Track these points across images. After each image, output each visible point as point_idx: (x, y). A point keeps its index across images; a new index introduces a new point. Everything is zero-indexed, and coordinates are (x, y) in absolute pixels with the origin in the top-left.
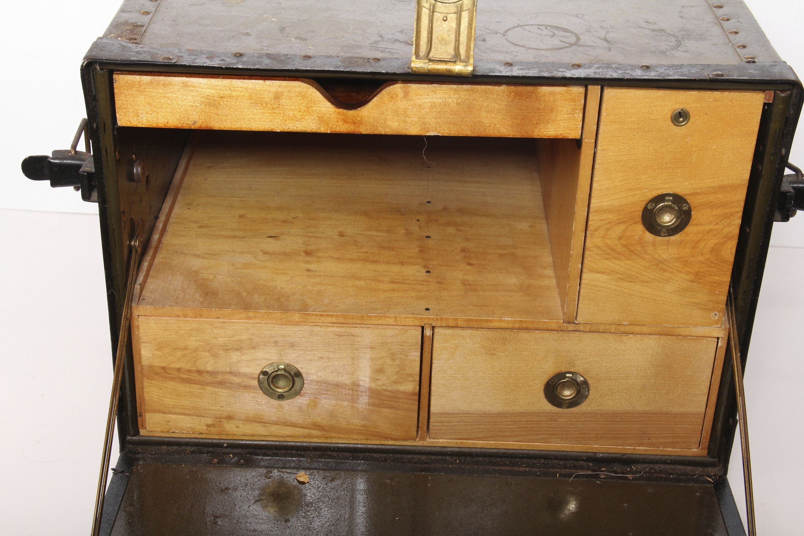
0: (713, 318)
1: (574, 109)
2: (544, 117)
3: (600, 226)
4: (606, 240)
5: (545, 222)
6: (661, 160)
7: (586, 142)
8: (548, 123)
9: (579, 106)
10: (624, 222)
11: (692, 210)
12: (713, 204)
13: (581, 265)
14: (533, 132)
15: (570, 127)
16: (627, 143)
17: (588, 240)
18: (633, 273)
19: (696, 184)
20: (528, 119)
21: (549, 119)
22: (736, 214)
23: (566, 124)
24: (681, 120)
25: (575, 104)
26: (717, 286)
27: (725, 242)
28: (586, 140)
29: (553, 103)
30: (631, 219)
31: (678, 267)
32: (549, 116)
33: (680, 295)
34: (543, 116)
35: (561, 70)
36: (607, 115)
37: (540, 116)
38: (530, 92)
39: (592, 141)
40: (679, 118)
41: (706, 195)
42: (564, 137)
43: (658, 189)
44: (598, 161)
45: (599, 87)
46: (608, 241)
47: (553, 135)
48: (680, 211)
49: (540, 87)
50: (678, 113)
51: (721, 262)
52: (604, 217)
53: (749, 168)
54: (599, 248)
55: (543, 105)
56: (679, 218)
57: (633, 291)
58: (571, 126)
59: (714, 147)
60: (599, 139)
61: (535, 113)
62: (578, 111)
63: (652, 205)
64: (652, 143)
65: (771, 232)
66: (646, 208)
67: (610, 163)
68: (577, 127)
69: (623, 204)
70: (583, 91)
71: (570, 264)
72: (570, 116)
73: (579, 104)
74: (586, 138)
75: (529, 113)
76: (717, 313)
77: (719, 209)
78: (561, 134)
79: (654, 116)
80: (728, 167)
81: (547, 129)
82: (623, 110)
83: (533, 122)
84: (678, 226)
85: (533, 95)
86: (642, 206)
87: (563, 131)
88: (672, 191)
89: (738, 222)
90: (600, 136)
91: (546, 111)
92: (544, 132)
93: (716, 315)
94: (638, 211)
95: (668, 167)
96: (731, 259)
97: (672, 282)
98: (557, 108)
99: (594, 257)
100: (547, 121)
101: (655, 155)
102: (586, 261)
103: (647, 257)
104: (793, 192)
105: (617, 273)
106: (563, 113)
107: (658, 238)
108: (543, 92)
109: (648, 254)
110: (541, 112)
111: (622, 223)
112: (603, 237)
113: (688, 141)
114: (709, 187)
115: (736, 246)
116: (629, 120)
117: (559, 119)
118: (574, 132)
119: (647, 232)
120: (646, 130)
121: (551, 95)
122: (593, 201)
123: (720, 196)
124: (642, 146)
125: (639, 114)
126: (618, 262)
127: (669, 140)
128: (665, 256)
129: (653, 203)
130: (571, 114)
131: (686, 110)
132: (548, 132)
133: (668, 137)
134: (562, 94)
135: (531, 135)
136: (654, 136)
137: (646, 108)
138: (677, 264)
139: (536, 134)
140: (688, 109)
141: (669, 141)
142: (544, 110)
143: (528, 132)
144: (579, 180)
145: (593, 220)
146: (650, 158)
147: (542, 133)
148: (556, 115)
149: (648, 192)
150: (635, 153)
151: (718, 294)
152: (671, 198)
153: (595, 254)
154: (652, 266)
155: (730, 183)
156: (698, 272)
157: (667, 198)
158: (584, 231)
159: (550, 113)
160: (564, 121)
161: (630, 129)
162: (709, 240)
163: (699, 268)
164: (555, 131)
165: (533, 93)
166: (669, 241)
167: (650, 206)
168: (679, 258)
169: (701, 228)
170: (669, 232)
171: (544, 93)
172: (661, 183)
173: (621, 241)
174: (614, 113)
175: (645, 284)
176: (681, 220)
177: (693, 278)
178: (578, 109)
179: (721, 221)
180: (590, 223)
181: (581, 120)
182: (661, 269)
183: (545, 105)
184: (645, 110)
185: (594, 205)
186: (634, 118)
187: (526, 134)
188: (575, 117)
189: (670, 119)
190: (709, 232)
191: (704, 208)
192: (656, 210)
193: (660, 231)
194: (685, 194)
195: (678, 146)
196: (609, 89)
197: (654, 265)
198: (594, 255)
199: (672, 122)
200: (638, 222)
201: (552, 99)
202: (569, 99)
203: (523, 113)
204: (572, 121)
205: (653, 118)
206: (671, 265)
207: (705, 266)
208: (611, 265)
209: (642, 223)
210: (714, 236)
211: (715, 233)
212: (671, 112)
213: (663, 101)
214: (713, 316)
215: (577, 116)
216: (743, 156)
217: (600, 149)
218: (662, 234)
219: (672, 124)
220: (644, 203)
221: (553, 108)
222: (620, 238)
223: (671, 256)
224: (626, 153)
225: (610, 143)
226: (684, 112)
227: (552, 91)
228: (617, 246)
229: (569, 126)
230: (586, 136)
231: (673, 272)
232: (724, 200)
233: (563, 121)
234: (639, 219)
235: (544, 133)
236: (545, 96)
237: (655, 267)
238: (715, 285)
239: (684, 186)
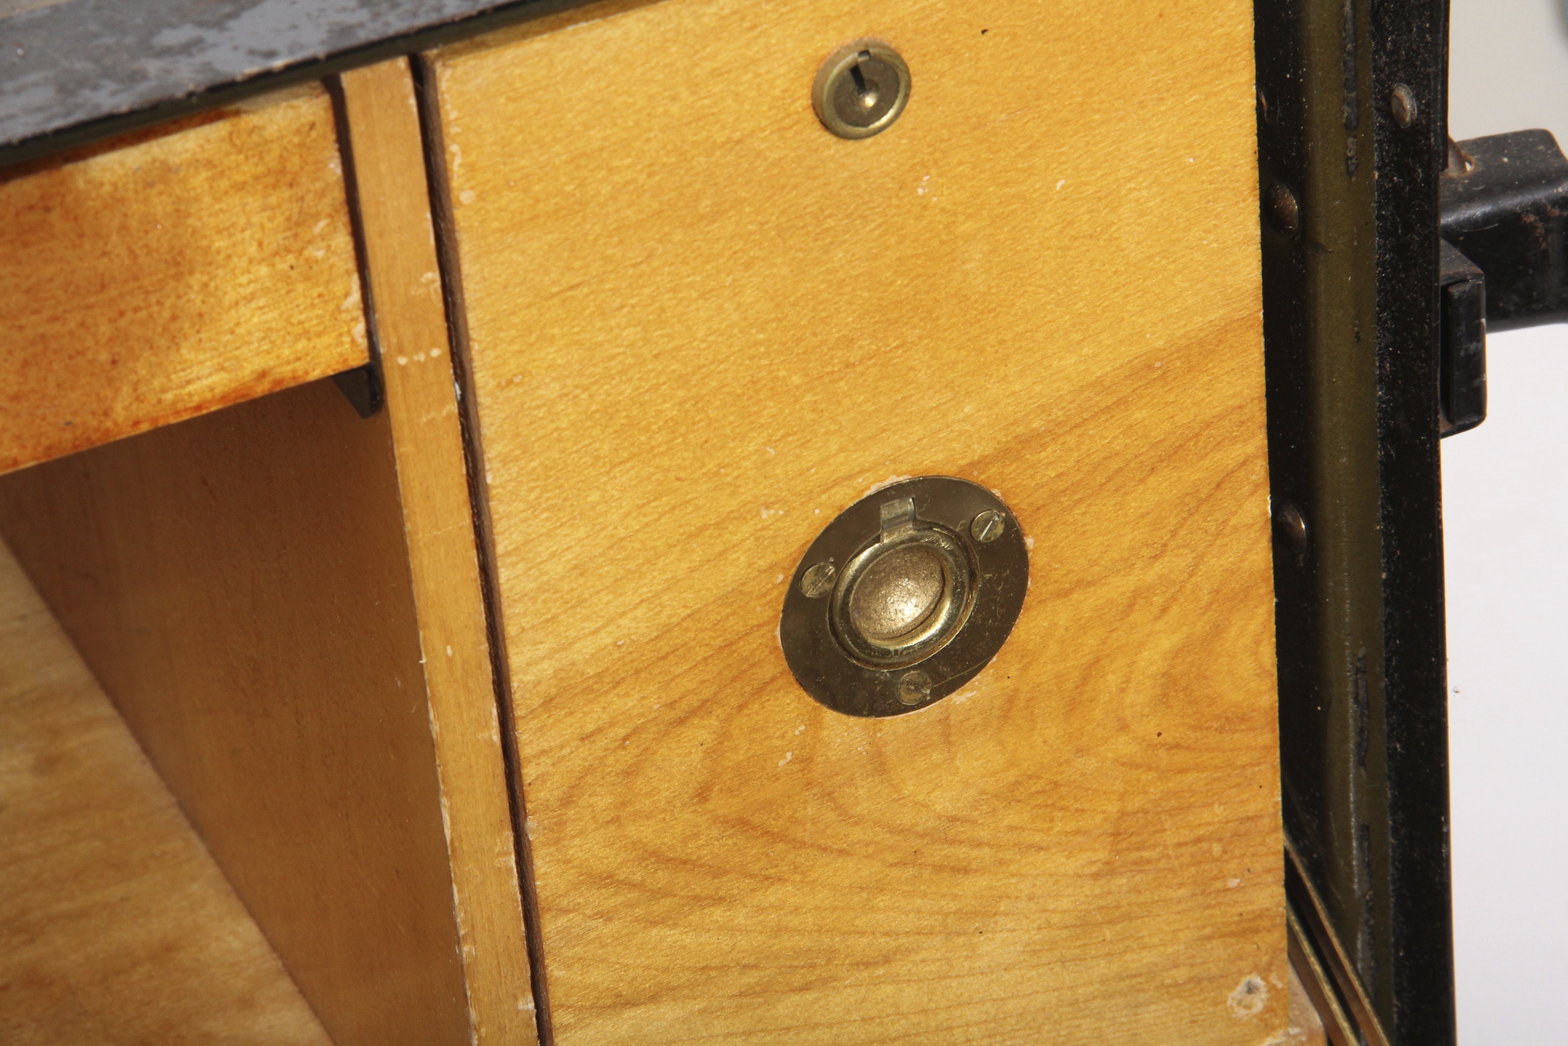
0: (1241, 1012)
1: (298, 224)
2: (143, 314)
3: (589, 770)
4: (631, 830)
5: (105, 709)
6: (815, 334)
7: (403, 368)
8: (175, 342)
9: (322, 194)
10: (702, 709)
11: (1026, 528)
12: (1115, 465)
13: (530, 997)
14: (106, 414)
15: (300, 323)
16: (622, 307)
17: (542, 865)
18: (805, 943)
19: (1013, 393)
20: (56, 351)
21: (174, 318)
22: (1241, 474)
23: (275, 314)
24: (870, 101)
25: (298, 191)
26: (1225, 852)
27: (1217, 631)
28: (402, 361)
29: (175, 226)
30: (735, 679)
31: (1023, 829)
32: (168, 303)
33: (1063, 961)
34: (136, 310)
35: (170, 37)
36: (481, 197)
37: (122, 314)
38: (31, 208)
39: (435, 352)
40: (857, 101)
41: (1078, 431)
42: (280, 382)
43: (836, 483)
44: (492, 452)
45: (402, 63)
46: (646, 832)
47: (218, 391)
48: (965, 548)
49: (81, 165)
50: (847, 73)
51: (1221, 730)
52: (594, 717)
53: (1253, 229)
54: (605, 880)
55: (123, 252)
56: (971, 589)
57: (830, 1026)
58: (302, 317)
59: (1059, 185)
60: (473, 334)
61: (91, 307)
62: (323, 224)
63: (820, 571)
64: (748, 266)
65: (1439, 513)
66: (795, 598)
67: (559, 440)
68: (338, 307)
69: (675, 620)
70: (322, 113)
71: (474, 1015)
72: (282, 265)
73: (319, 185)
74: (401, 351)
75: (54, 319)
76: (1257, 981)
77: (1152, 481)
78: (263, 375)
79: (723, 128)
80: (1150, 258)
81: (176, 372)
82: (558, 148)
83: (91, 362)
84: (972, 627)
85: (55, 216)
86: (775, 593)
87: (268, 352)
88: (904, 468)
89: (1256, 512)
90: (474, 319)
91: (145, 282)
92: (163, 391)
93: (1251, 989)
94: (760, 626)
95: (854, 356)
96: (1268, 697)
97: (1006, 915)
98: (205, 243)
99: (593, 935)
100: (165, 329)
101: (777, 319)
102: (555, 970)
103: (857, 834)
104: (1476, 276)
105: (723, 969)
106: (243, 263)
107: (893, 725)
108: (101, 185)
109: (857, 823)
110: (122, 295)
111: (693, 712)
112: (614, 820)
113: (923, 197)
114: (1082, 390)
115: (1274, 627)
116: (606, 189)
117: (228, 299)
118: (326, 340)
119: (830, 716)
120: (704, 206)
121: (151, 185)
122: (516, 658)
123: (1138, 416)
124: (703, 296)
125: (648, 140)
126: (718, 914)
127: (831, 222)
128: (943, 802)
129: (826, 559)
130: (288, 251)
131: (884, 47)
132: (188, 382)
133: (822, 210)
134: (209, 164)
135: (97, 430)
136: (751, 227)
137: (674, 98)
138: (1011, 818)
139: (120, 420)
140: (887, 38)
141: (831, 228)
142: (136, 278)
143: (78, 420)
144: (416, 575)
145: (544, 752)
146: (756, 344)
147: (153, 399)
148: (206, 285)
149: (787, 514)
150: (677, 342)
151: (1238, 889)
152: (909, 506)
153: (592, 917)
154: (894, 872)
155: (1178, 334)
156: (1123, 814)
157: (885, 513)
158: (508, 824)
159: (172, 283)
160: (262, 302)
161: (617, 229)
162: (1140, 646)
163: (1122, 797)
164: (223, 369)
165: (47, 209)
166: (944, 721)
167: (814, 584)
168: (1018, 784)
169: (1088, 601)
170: (937, 676)
171: (108, 188)
172: (841, 449)
173: (709, 806)
174: (518, 175)
175: (881, 971)
176: (983, 594)
177: (1102, 855)
178: (316, 217)
179: (1174, 534)
180: (529, 772)
181: (351, 265)
182: (938, 868)
183: (131, 251)
184: (675, 109)
185: (529, 678)
186: (628, 167)
187: (68, 436)
188: (310, 263)
189: (810, 116)
190: (1130, 607)
191: (1081, 500)
192: (849, 590)
193: (889, 686)
194: (972, 464)
195: (881, 235)
196: (461, 60)
197: (902, 864)
198: (593, 924)
199: (826, 126)
200: (773, 679)
201: (161, 205)
202: (256, 178)
203: (21, 328)
204: (300, 287)
205: (720, 138)
206: (983, 834)
207: (1152, 775)
208: (688, 940)
209: (792, 679)
210: (1157, 619)
211: (1158, 600)
212: (808, 80)
213: (755, 33)
214: (1239, 1003)
215: (320, 254)
216: (1211, 183)
217: (492, 384)
218: (907, 699)
219: (828, 138)
220: (781, 579)
221: (181, 253)
222: (702, 795)
223: (972, 792)
224: (630, 361)
225: (533, 338)
226: (874, 59)
227: (154, 160)
228: (696, 835)
229: (294, 320)
230: (394, 340)
231: (1001, 862)
232: (1167, 426)
233: (253, 305)
234: (776, 665)
235: (169, 396)
236: (122, 201)
237: (910, 871)
238: (1217, 849)
239: (956, 427)
